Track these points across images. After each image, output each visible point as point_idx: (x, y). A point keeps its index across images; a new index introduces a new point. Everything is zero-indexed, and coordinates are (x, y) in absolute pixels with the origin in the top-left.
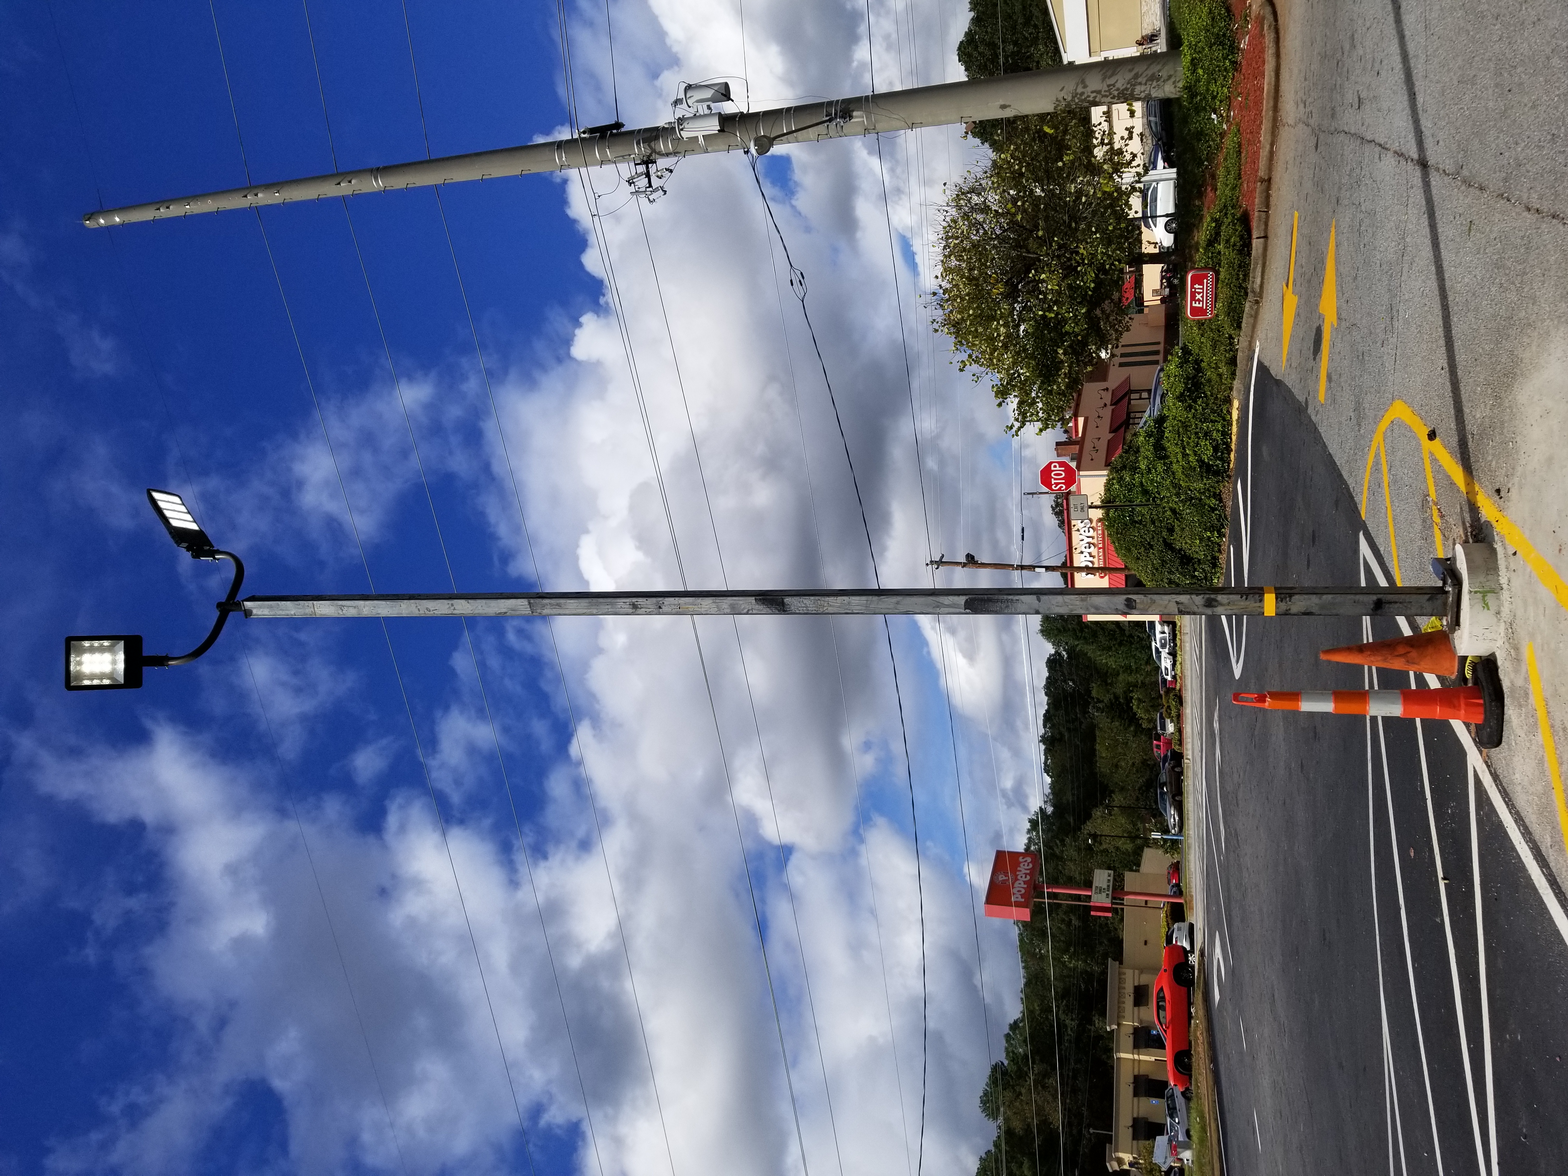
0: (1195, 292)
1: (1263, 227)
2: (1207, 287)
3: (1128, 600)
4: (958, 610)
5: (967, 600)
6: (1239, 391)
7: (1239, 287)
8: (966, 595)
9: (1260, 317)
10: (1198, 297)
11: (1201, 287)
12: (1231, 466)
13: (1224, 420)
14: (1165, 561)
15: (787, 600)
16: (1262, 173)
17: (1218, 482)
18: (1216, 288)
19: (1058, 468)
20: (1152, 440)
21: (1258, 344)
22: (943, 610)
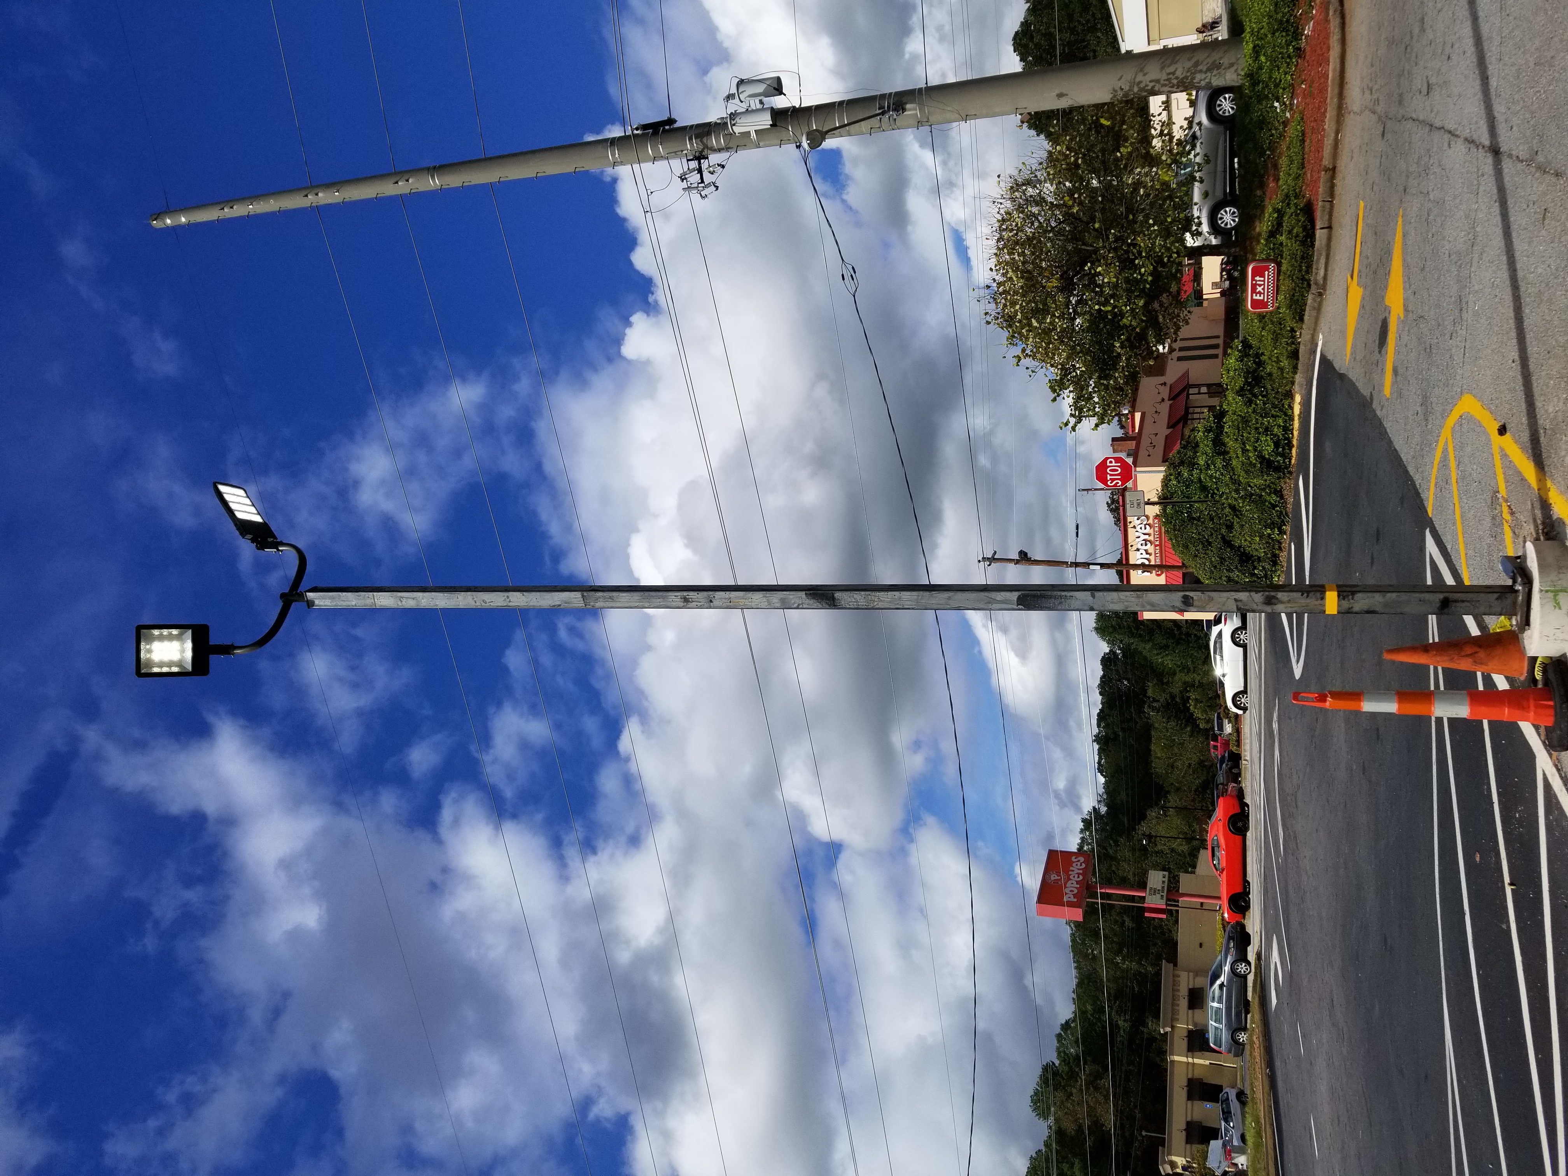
0: (1256, 284)
1: (1327, 217)
2: (1268, 279)
3: (1185, 597)
4: (1010, 606)
5: (1019, 598)
6: (1301, 386)
7: (1302, 279)
8: (1018, 591)
9: (1323, 309)
10: (1259, 289)
11: (1262, 279)
12: (1293, 461)
13: (1286, 414)
14: (1224, 559)
15: (838, 595)
16: (1326, 162)
17: (1279, 478)
18: (1278, 280)
19: (1114, 464)
20: (1211, 435)
21: (1321, 336)
22: (995, 606)
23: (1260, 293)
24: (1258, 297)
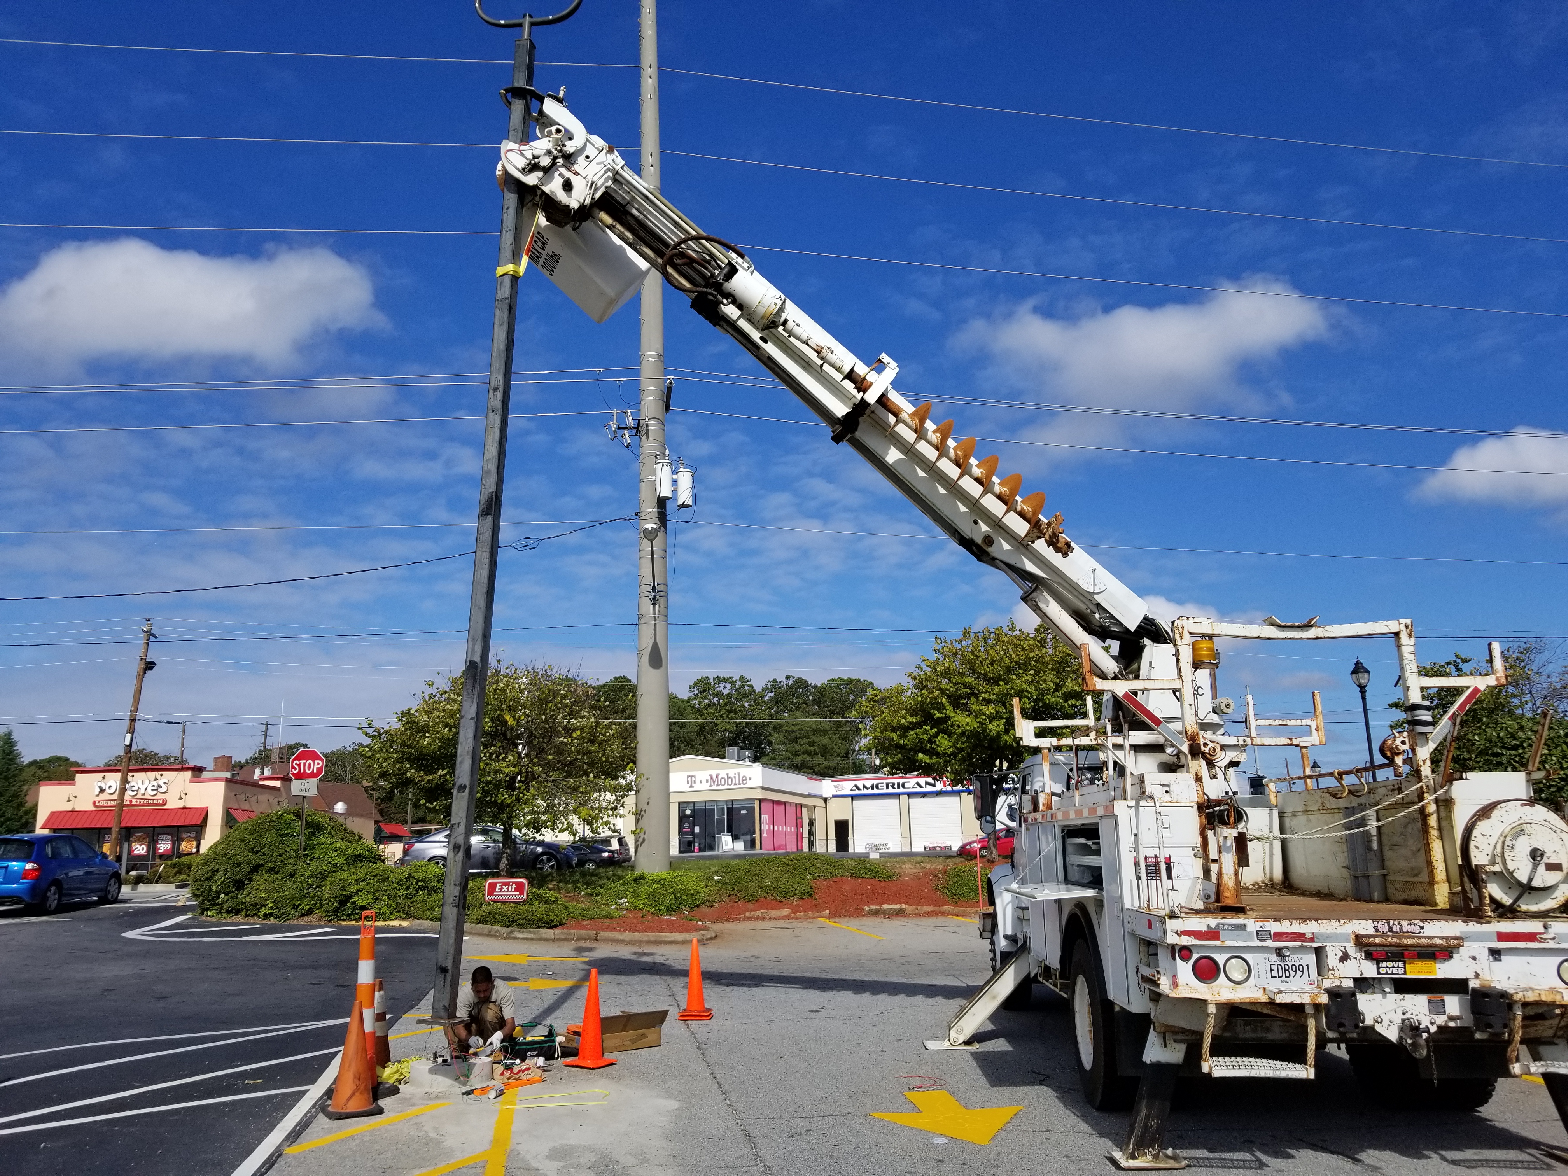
2: (513, 895)
6: (420, 925)
7: (513, 921)
9: (490, 938)
10: (505, 888)
11: (513, 890)
12: (343, 922)
17: (327, 911)
18: (510, 902)
23: (501, 889)
24: (498, 887)
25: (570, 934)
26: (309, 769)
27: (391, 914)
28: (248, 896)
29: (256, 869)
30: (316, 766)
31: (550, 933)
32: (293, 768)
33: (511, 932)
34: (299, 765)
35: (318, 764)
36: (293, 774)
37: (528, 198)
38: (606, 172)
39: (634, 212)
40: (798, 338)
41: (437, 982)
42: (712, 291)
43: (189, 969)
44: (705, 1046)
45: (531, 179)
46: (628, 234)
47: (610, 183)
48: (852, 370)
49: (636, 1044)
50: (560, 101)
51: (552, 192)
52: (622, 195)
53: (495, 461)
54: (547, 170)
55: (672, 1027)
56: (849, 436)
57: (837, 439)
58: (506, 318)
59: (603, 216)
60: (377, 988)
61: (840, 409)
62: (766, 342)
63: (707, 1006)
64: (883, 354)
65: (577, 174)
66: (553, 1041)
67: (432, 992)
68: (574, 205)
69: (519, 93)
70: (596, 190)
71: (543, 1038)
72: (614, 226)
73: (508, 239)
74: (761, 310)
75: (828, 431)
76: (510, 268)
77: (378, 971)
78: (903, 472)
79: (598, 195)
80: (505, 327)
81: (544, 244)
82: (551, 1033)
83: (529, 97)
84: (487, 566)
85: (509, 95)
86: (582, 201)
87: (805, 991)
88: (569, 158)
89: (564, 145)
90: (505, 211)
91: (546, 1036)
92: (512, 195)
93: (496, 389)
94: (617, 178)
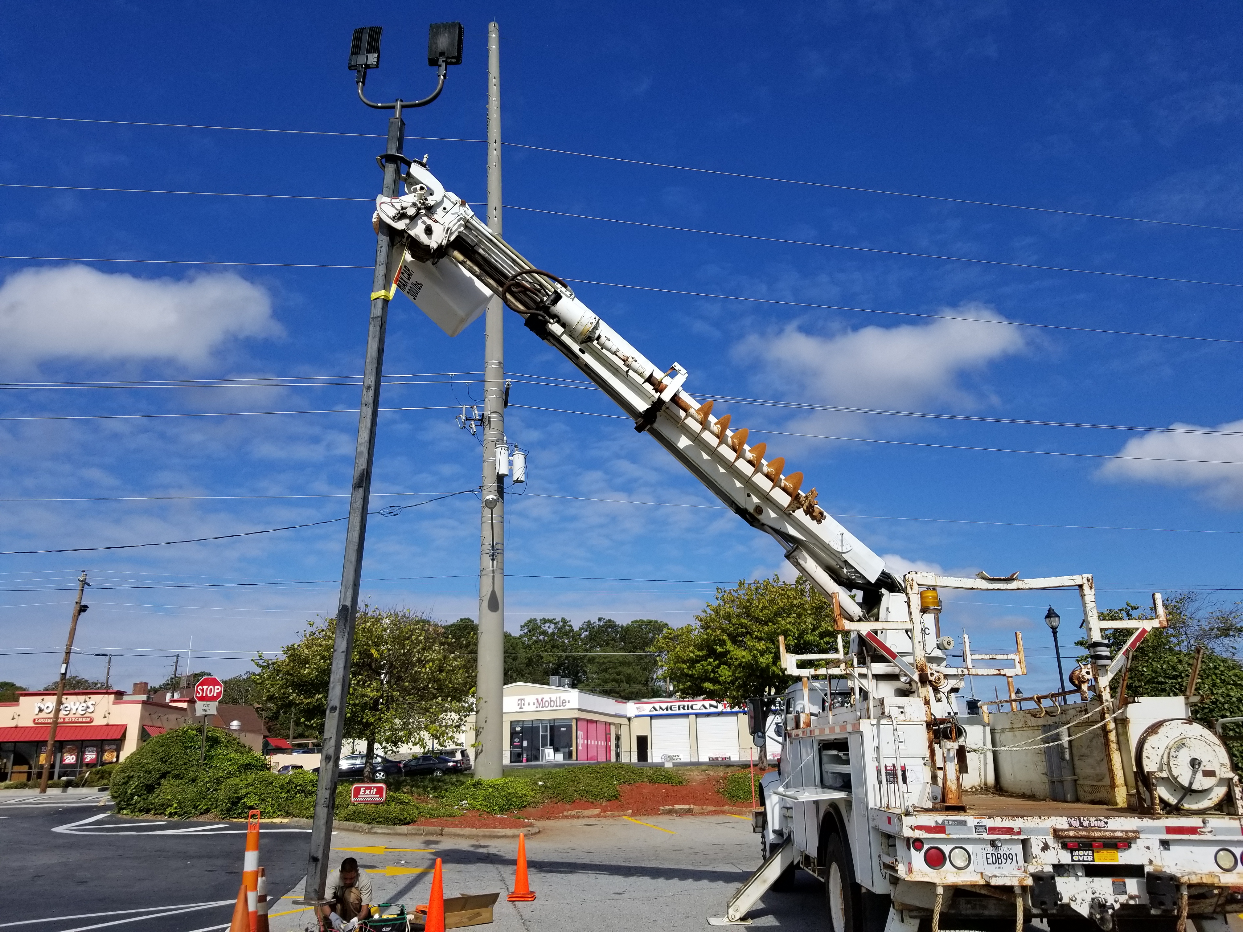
3: (336, 708)
4: (342, 600)
5: (347, 605)
6: (296, 822)
7: (373, 819)
8: (352, 606)
12: (235, 820)
15: (361, 490)
16: (446, 830)
17: (221, 810)
18: (372, 804)
22: (343, 590)
23: (365, 792)
24: (362, 791)
25: (420, 830)
26: (210, 693)
27: (274, 812)
28: (155, 798)
29: (164, 775)
30: (216, 691)
31: (403, 829)
32: (197, 692)
33: (372, 828)
34: (203, 690)
35: (218, 689)
36: (197, 697)
37: (398, 239)
38: (459, 221)
39: (481, 251)
40: (609, 350)
41: (310, 869)
42: (541, 313)
43: (106, 858)
44: (529, 923)
45: (400, 225)
46: (476, 269)
47: (462, 229)
48: (651, 376)
49: (472, 921)
50: (424, 165)
51: (416, 235)
52: (471, 238)
53: (367, 444)
54: (413, 219)
55: (502, 907)
56: (649, 426)
57: (639, 429)
58: (378, 333)
59: (456, 254)
60: (260, 874)
61: (642, 406)
62: (583, 353)
63: (531, 889)
64: (676, 363)
65: (436, 221)
66: (404, 919)
67: (305, 878)
68: (434, 245)
69: (391, 159)
70: (451, 234)
71: (396, 916)
72: (465, 262)
73: (381, 271)
74: (580, 328)
75: (632, 423)
76: (382, 293)
77: (261, 861)
78: (691, 455)
79: (452, 238)
80: (377, 339)
81: (409, 275)
82: (402, 913)
83: (399, 162)
84: (358, 529)
85: (384, 161)
86: (440, 242)
87: (611, 877)
88: (430, 210)
89: (426, 199)
90: (379, 249)
91: (398, 915)
92: (384, 237)
93: (368, 388)
94: (467, 225)
